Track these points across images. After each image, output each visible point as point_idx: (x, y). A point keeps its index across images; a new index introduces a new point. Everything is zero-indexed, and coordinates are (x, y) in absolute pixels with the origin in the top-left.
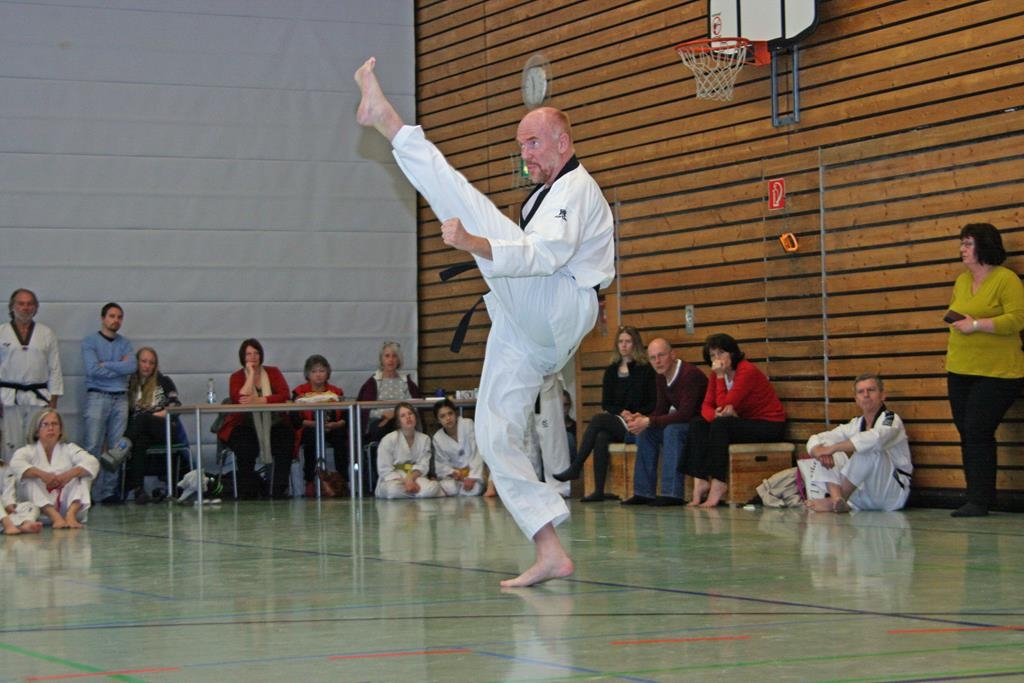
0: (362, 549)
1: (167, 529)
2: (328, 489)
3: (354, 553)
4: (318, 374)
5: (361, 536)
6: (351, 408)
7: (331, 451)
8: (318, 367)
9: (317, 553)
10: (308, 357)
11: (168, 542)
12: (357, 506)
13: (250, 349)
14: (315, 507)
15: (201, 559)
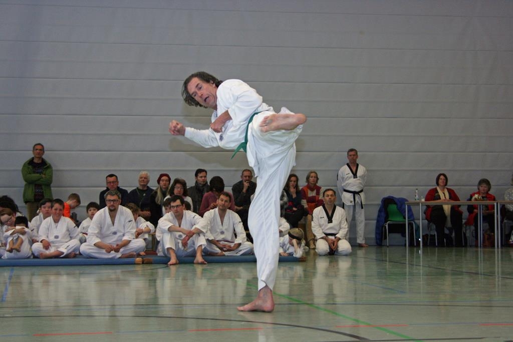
0: (500, 272)
1: (406, 259)
2: (487, 243)
3: (496, 274)
4: (483, 188)
5: (500, 266)
6: (495, 204)
7: (487, 224)
8: (484, 185)
9: (477, 274)
10: (479, 180)
11: (406, 266)
12: (498, 252)
13: (442, 177)
14: (477, 252)
15: (421, 274)
